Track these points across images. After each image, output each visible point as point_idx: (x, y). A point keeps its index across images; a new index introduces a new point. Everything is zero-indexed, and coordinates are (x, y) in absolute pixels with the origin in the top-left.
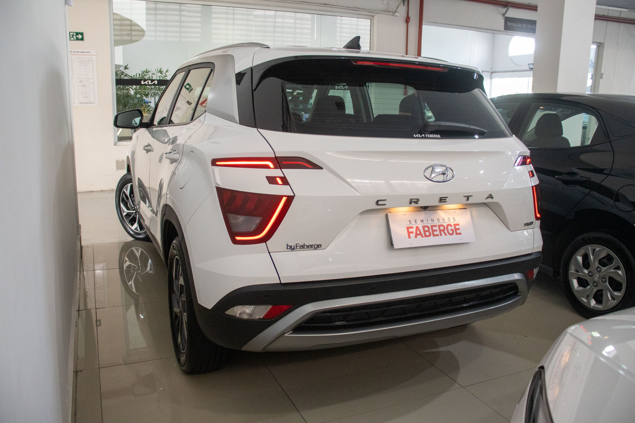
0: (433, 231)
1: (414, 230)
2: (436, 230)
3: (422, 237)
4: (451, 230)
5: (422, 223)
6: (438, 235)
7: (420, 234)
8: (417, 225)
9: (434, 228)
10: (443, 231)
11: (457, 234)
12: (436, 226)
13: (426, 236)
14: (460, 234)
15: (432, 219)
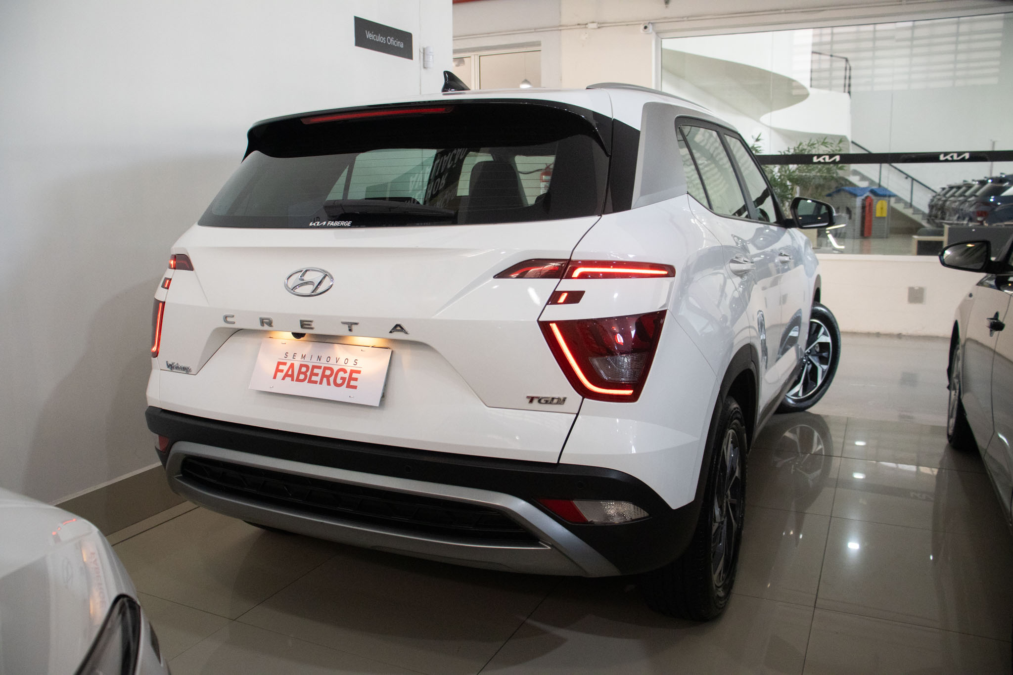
0: (312, 374)
1: (285, 368)
2: (317, 375)
3: (292, 380)
4: (342, 378)
5: (303, 360)
6: (315, 382)
7: (292, 376)
8: (292, 362)
9: (316, 371)
10: (328, 377)
11: (349, 386)
12: (319, 367)
13: (298, 380)
14: (355, 387)
15: (319, 357)
